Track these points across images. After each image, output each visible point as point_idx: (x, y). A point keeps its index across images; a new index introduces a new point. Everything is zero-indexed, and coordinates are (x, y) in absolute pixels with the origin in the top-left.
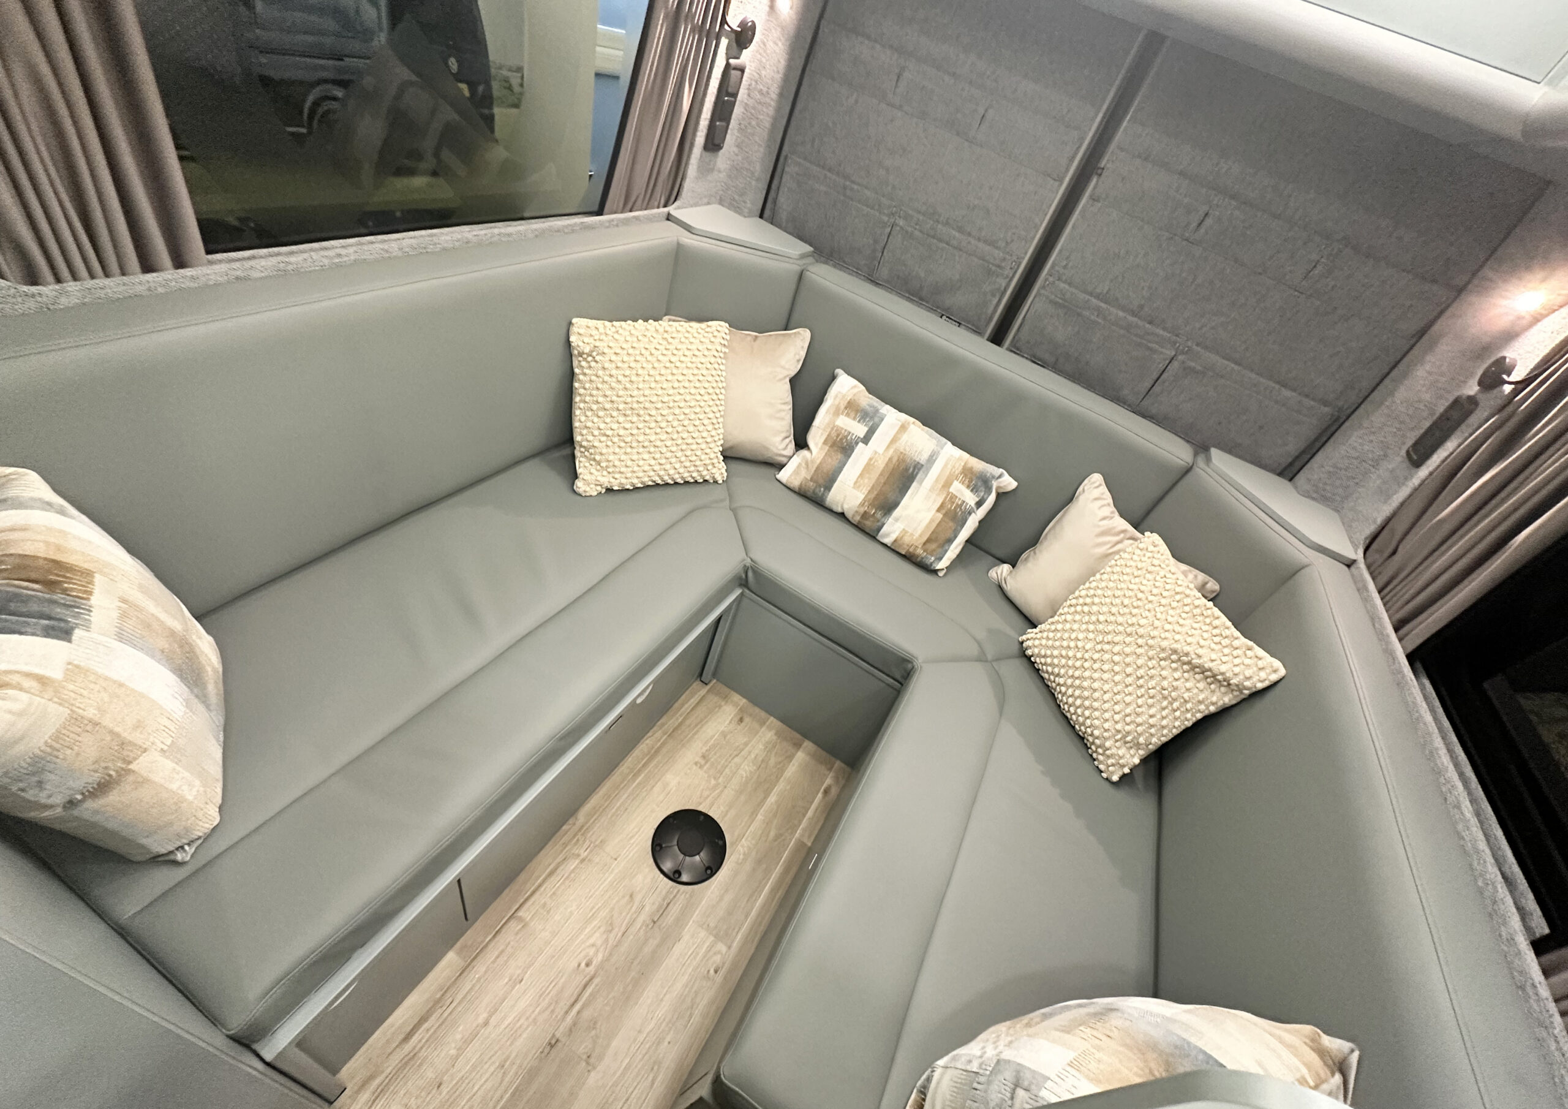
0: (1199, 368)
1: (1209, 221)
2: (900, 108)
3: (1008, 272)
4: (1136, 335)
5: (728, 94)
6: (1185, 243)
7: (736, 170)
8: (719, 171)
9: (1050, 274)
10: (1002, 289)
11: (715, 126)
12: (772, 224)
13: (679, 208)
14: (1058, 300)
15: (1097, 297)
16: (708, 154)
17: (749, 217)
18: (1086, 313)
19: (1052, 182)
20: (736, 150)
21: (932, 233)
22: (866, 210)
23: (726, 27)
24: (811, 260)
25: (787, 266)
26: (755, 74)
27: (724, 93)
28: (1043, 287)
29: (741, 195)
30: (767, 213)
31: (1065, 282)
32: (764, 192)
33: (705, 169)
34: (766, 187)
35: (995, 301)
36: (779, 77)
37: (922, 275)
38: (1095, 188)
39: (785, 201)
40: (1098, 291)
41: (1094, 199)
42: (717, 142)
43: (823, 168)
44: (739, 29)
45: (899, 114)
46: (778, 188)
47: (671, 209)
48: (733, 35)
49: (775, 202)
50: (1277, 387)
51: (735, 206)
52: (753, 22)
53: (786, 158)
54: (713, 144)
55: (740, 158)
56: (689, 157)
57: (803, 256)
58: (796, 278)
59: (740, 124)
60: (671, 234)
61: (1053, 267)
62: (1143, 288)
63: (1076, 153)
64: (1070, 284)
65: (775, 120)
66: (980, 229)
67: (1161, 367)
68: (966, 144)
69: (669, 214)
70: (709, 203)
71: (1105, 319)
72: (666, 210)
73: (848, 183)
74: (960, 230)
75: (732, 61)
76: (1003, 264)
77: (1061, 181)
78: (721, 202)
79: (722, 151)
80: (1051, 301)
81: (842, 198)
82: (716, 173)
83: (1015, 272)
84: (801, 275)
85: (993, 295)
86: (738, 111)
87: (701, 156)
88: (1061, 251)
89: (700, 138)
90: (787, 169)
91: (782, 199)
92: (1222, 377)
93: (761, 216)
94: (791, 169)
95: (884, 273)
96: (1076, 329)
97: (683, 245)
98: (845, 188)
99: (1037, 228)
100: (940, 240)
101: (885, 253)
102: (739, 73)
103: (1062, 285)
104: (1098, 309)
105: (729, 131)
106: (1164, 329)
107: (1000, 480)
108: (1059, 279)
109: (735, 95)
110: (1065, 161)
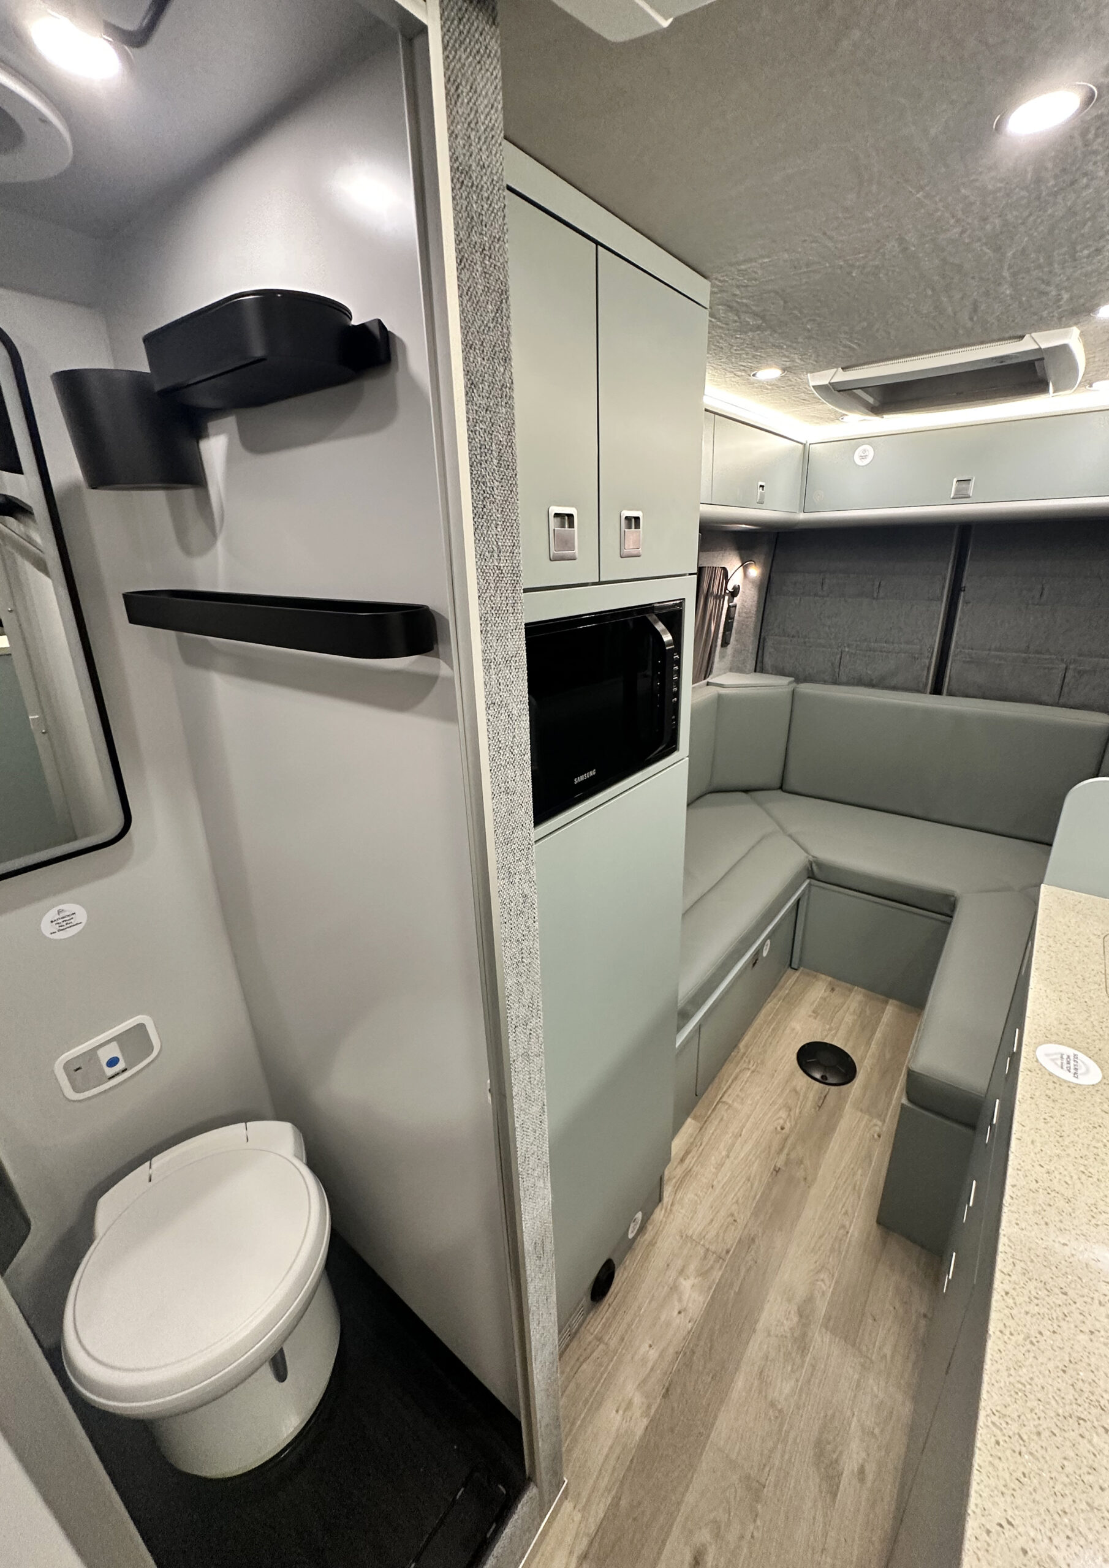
1: (1046, 592)
2: (827, 596)
3: (926, 654)
4: (1032, 663)
5: (730, 619)
6: (1037, 607)
7: (737, 652)
8: (730, 655)
9: (957, 647)
10: (927, 664)
11: (725, 634)
12: (763, 674)
13: (714, 678)
14: (968, 659)
15: (995, 650)
17: (749, 674)
18: (992, 661)
19: (936, 601)
20: (735, 643)
21: (868, 649)
22: (822, 649)
23: (727, 591)
24: (796, 684)
25: (783, 690)
26: (743, 606)
27: (728, 620)
28: (955, 655)
29: (744, 664)
30: (758, 670)
31: (969, 648)
32: (755, 659)
33: (722, 657)
34: (756, 656)
35: (925, 673)
36: (755, 603)
37: (870, 672)
38: (964, 597)
39: (768, 661)
40: (993, 647)
41: (966, 603)
42: (727, 641)
43: (789, 637)
44: (733, 590)
45: (828, 599)
46: (763, 655)
47: (708, 680)
48: (730, 594)
49: (762, 662)
51: (740, 670)
52: (738, 586)
53: (763, 637)
54: (725, 643)
55: (738, 645)
57: (790, 683)
58: (790, 696)
59: (737, 629)
61: (956, 642)
62: (1023, 637)
63: (944, 585)
64: (972, 649)
65: (756, 623)
66: (901, 638)
67: (1062, 676)
68: (874, 600)
69: (708, 682)
70: (727, 671)
71: (1005, 660)
72: (706, 681)
73: (806, 638)
74: (886, 642)
75: (730, 604)
76: (922, 651)
77: (941, 600)
78: (731, 670)
79: (730, 645)
80: (964, 662)
81: (804, 647)
82: (727, 657)
83: (932, 654)
84: (793, 692)
85: (923, 671)
86: (735, 623)
87: (720, 650)
88: (958, 634)
89: (719, 642)
90: (766, 643)
91: (766, 659)
93: (755, 671)
94: (769, 643)
95: (844, 678)
96: (989, 672)
97: (720, 696)
98: (806, 641)
99: (937, 627)
100: (875, 651)
101: (841, 667)
102: (734, 607)
103: (967, 651)
104: (998, 657)
105: (732, 634)
106: (1050, 654)
108: (963, 648)
109: (733, 618)
110: (938, 591)
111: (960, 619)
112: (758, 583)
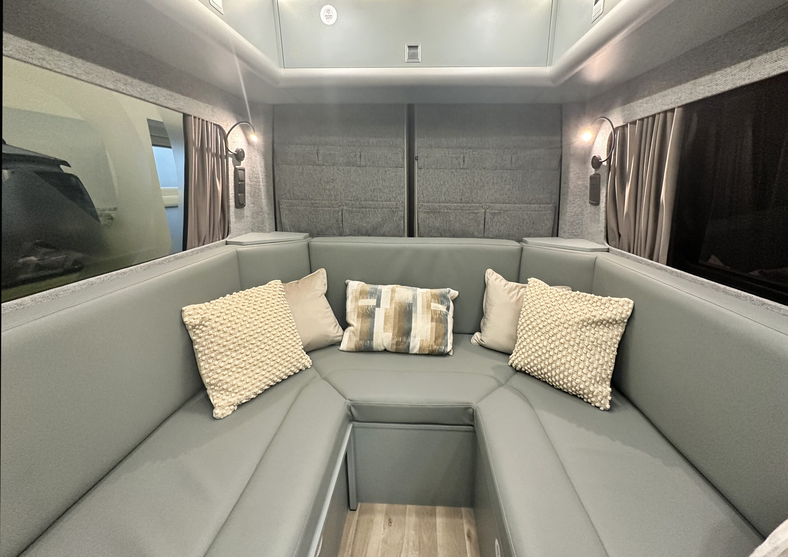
0: (497, 211)
1: (466, 159)
2: (323, 165)
3: (401, 208)
4: (466, 210)
5: (240, 181)
6: (462, 170)
7: (255, 214)
8: (247, 217)
9: (418, 202)
10: (402, 216)
11: (238, 196)
12: (283, 231)
13: (230, 238)
14: (428, 210)
15: (442, 202)
16: (238, 210)
17: (270, 232)
18: (442, 210)
19: (400, 169)
20: (252, 205)
21: (361, 206)
22: (326, 209)
23: (229, 152)
24: (310, 238)
25: (300, 243)
26: (250, 171)
27: (238, 181)
28: (419, 209)
29: (262, 224)
30: (278, 228)
32: (274, 219)
33: (239, 218)
34: (274, 217)
35: (402, 222)
36: (263, 169)
37: (365, 225)
38: (418, 164)
39: (285, 220)
40: (441, 200)
42: (241, 202)
43: (298, 199)
44: (236, 153)
45: (324, 167)
46: (280, 216)
47: (227, 239)
48: (234, 156)
49: (281, 223)
50: (528, 205)
51: (260, 229)
52: (241, 149)
53: (279, 202)
54: (240, 204)
55: (256, 208)
56: (229, 213)
57: (305, 238)
58: (306, 247)
59: (250, 194)
60: (231, 249)
61: (418, 198)
62: (457, 192)
63: (404, 156)
64: (429, 203)
66: (381, 198)
67: (483, 217)
68: (358, 168)
69: (226, 241)
70: (246, 233)
71: (450, 209)
72: (224, 240)
73: (313, 201)
74: (372, 200)
75: (237, 167)
76: (398, 206)
77: (404, 167)
78: (253, 231)
79: (245, 207)
80: (425, 212)
81: (313, 208)
82: (245, 218)
83: (404, 208)
84: (308, 245)
85: (400, 220)
86: (247, 188)
87: (235, 210)
88: (418, 192)
89: (232, 203)
90: (281, 206)
91: (284, 220)
92: (507, 211)
93: (276, 230)
94: (283, 206)
95: (347, 231)
96: (442, 218)
97: (239, 252)
98: (312, 204)
99: (403, 187)
100: (366, 208)
101: (343, 223)
102: (242, 171)
103: (426, 204)
104: (446, 206)
105: (246, 198)
106: (475, 203)
107: (450, 293)
108: (423, 202)
109: (243, 181)
110: (401, 160)
111: (418, 181)
112: (263, 150)
